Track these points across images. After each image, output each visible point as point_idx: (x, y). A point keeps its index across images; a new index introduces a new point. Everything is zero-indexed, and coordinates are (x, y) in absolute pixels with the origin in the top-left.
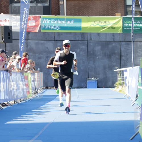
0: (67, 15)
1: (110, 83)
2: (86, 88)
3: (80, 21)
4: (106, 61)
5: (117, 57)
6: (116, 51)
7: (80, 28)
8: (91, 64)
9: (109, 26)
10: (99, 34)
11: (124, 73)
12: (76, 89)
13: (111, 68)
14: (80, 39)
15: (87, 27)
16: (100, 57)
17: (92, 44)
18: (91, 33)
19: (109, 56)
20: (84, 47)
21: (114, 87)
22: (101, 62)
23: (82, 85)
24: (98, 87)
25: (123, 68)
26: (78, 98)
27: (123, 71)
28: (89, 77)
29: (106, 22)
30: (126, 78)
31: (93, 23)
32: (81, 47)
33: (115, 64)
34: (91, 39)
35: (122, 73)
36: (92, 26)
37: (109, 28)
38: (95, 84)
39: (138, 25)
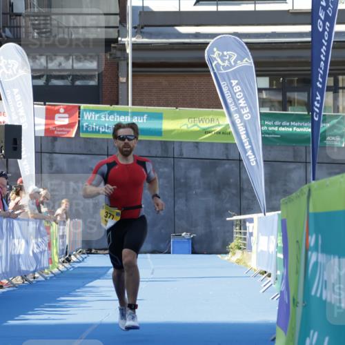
0: (133, 104)
1: (218, 245)
2: (170, 253)
3: (159, 117)
4: (211, 200)
5: (234, 191)
6: (231, 180)
7: (159, 132)
8: (181, 204)
9: (218, 129)
10: (197, 144)
11: (248, 224)
12: (149, 255)
13: (221, 213)
14: (159, 154)
15: (174, 130)
16: (199, 191)
17: (182, 164)
18: (181, 142)
19: (218, 190)
20: (166, 170)
21: (227, 253)
22: (201, 202)
23: (162, 246)
24: (194, 252)
25: (245, 214)
26: (152, 273)
27: (245, 221)
28: (176, 231)
29: (212, 120)
30: (251, 234)
31: (185, 121)
32: (161, 170)
33: (228, 205)
34: (181, 154)
35: (242, 224)
36: (185, 128)
37: (219, 133)
38: (188, 246)
39: (276, 129)
